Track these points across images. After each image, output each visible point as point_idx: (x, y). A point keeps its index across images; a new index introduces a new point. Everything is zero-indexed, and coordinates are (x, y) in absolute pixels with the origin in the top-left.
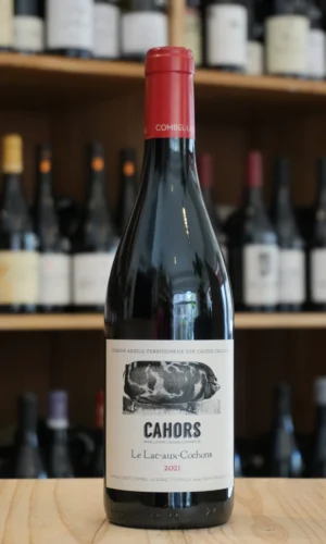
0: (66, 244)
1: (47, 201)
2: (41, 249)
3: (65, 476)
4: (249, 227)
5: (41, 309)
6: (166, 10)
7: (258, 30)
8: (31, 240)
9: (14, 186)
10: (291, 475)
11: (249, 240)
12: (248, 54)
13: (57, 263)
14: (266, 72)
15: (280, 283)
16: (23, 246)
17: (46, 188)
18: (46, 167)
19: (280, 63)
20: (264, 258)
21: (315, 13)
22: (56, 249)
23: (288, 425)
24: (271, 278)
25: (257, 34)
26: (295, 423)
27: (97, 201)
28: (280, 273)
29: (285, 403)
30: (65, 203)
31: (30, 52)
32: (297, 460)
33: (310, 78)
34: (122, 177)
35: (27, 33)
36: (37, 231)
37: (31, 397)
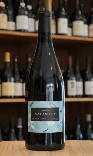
0: (21, 80)
1: (17, 69)
2: (15, 82)
3: (22, 140)
4: (69, 75)
5: (15, 97)
7: (71, 25)
8: (12, 79)
9: (8, 65)
10: (80, 139)
11: (69, 79)
12: (68, 31)
13: (19, 85)
14: (73, 35)
15: (77, 90)
16: (10, 81)
17: (16, 66)
18: (16, 60)
19: (76, 33)
20: (72, 83)
21: (85, 20)
22: (19, 81)
23: (79, 127)
24: (74, 89)
25: (70, 26)
28: (77, 87)
29: (78, 121)
30: (21, 70)
31: (12, 31)
32: (81, 136)
33: (84, 37)
35: (11, 26)
36: (14, 77)
37: (13, 120)
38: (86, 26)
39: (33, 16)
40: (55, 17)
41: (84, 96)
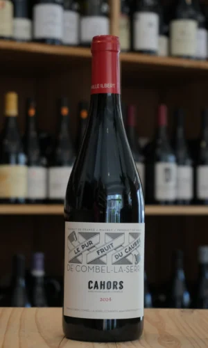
0: (44, 161)
1: (33, 134)
2: (28, 164)
3: (42, 306)
4: (159, 151)
5: (28, 202)
6: (108, 15)
7: (165, 29)
8: (22, 158)
9: (12, 124)
10: (183, 306)
11: (158, 160)
12: (160, 44)
13: (39, 172)
14: (170, 54)
15: (177, 187)
16: (17, 162)
17: (32, 126)
18: (32, 112)
19: (180, 49)
20: (167, 171)
21: (201, 18)
22: (38, 164)
23: (181, 275)
24: (172, 184)
25: (165, 31)
26: (186, 276)
27: (64, 133)
28: (178, 180)
29: (180, 261)
30: (44, 135)
31: (23, 41)
32: (187, 298)
33: (198, 59)
34: (80, 120)
35: (21, 28)
36: (26, 153)
37: (22, 257)
38: (203, 33)
39: (76, 6)
40: (127, 10)
41: (196, 201)
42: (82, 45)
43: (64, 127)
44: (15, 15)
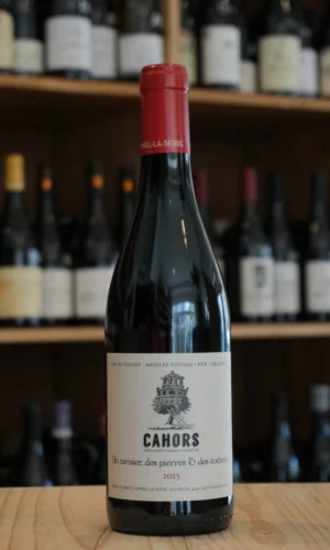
0: (68, 259)
1: (49, 218)
2: (43, 264)
3: (70, 484)
4: (246, 240)
5: (45, 323)
6: (161, 31)
7: (251, 50)
8: (34, 256)
9: (16, 203)
10: (289, 480)
11: (245, 253)
12: (242, 73)
13: (60, 278)
14: (259, 90)
15: (275, 295)
16: (26, 262)
17: (48, 205)
18: (47, 184)
19: (274, 81)
20: (259, 270)
21: (306, 32)
22: (58, 264)
23: (285, 431)
24: (267, 290)
25: (250, 53)
26: (292, 429)
27: (98, 217)
28: (276, 284)
29: (282, 409)
30: (66, 220)
31: (30, 74)
32: (294, 466)
33: (303, 95)
34: (121, 194)
35: (27, 55)
37: (36, 408)
38: (310, 55)
39: (111, 18)
40: (191, 22)
41: (305, 315)
42: (122, 78)
43: (98, 205)
44: (17, 34)
